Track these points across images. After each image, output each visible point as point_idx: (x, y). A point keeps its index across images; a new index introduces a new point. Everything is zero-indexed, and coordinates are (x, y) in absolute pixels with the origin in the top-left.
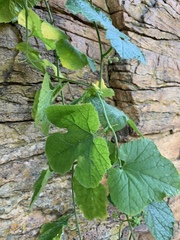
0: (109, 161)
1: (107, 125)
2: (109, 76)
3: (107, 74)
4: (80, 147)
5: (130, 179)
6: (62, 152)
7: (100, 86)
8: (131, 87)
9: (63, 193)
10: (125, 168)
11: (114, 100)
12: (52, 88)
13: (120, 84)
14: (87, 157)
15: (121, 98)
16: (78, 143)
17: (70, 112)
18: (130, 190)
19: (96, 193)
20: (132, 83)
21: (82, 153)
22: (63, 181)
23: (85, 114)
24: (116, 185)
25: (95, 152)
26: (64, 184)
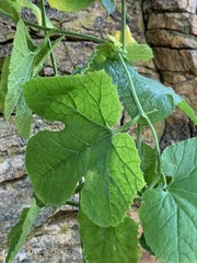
0: (141, 175)
1: (138, 112)
2: (146, 22)
3: (140, 18)
4: (88, 155)
5: (181, 206)
6: (57, 166)
7: (122, 40)
8: (189, 42)
9: (65, 255)
10: (172, 189)
11: (158, 71)
12: (32, 48)
13: (167, 37)
14: (102, 172)
15: (172, 66)
16: (84, 147)
17: (67, 90)
18: (179, 225)
19: (120, 236)
20: (191, 33)
21: (93, 165)
22: (64, 231)
23: (94, 92)
24: (155, 218)
25: (116, 161)
26: (66, 238)
